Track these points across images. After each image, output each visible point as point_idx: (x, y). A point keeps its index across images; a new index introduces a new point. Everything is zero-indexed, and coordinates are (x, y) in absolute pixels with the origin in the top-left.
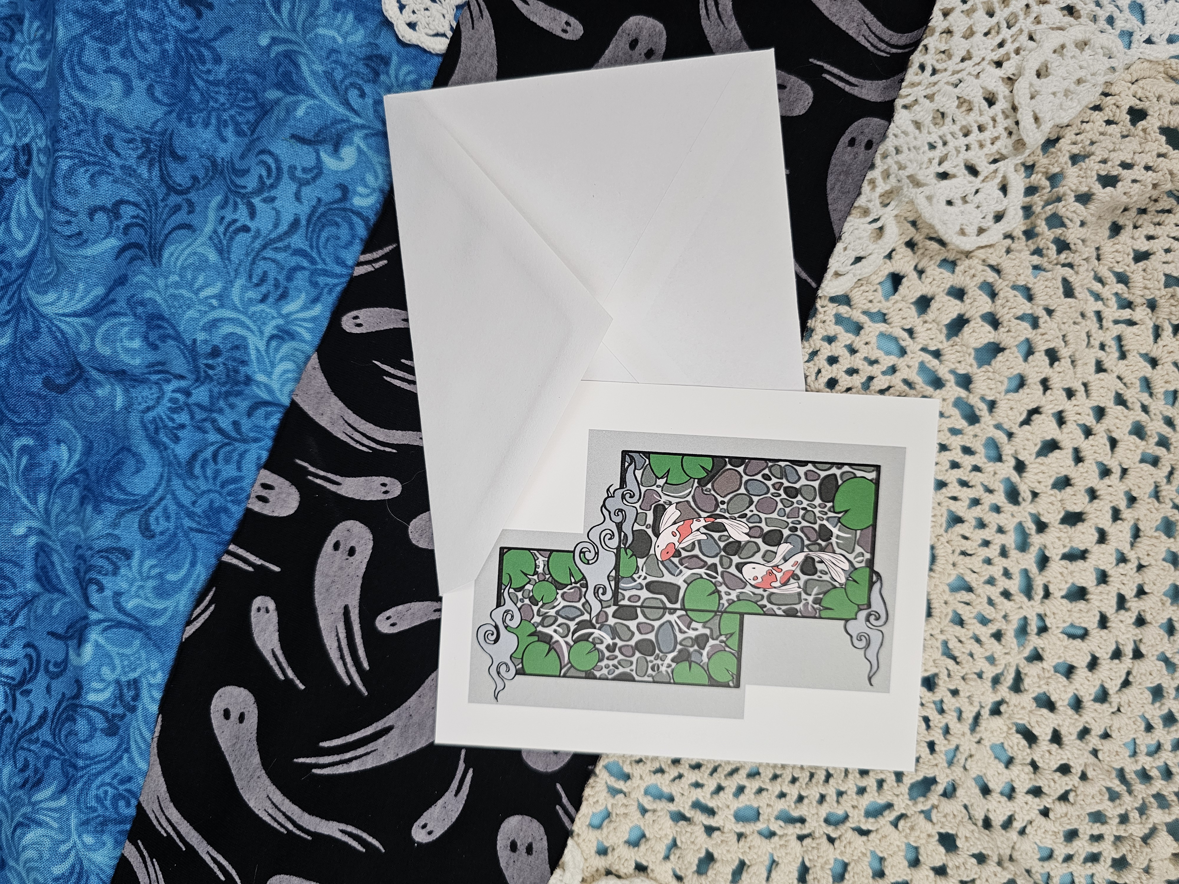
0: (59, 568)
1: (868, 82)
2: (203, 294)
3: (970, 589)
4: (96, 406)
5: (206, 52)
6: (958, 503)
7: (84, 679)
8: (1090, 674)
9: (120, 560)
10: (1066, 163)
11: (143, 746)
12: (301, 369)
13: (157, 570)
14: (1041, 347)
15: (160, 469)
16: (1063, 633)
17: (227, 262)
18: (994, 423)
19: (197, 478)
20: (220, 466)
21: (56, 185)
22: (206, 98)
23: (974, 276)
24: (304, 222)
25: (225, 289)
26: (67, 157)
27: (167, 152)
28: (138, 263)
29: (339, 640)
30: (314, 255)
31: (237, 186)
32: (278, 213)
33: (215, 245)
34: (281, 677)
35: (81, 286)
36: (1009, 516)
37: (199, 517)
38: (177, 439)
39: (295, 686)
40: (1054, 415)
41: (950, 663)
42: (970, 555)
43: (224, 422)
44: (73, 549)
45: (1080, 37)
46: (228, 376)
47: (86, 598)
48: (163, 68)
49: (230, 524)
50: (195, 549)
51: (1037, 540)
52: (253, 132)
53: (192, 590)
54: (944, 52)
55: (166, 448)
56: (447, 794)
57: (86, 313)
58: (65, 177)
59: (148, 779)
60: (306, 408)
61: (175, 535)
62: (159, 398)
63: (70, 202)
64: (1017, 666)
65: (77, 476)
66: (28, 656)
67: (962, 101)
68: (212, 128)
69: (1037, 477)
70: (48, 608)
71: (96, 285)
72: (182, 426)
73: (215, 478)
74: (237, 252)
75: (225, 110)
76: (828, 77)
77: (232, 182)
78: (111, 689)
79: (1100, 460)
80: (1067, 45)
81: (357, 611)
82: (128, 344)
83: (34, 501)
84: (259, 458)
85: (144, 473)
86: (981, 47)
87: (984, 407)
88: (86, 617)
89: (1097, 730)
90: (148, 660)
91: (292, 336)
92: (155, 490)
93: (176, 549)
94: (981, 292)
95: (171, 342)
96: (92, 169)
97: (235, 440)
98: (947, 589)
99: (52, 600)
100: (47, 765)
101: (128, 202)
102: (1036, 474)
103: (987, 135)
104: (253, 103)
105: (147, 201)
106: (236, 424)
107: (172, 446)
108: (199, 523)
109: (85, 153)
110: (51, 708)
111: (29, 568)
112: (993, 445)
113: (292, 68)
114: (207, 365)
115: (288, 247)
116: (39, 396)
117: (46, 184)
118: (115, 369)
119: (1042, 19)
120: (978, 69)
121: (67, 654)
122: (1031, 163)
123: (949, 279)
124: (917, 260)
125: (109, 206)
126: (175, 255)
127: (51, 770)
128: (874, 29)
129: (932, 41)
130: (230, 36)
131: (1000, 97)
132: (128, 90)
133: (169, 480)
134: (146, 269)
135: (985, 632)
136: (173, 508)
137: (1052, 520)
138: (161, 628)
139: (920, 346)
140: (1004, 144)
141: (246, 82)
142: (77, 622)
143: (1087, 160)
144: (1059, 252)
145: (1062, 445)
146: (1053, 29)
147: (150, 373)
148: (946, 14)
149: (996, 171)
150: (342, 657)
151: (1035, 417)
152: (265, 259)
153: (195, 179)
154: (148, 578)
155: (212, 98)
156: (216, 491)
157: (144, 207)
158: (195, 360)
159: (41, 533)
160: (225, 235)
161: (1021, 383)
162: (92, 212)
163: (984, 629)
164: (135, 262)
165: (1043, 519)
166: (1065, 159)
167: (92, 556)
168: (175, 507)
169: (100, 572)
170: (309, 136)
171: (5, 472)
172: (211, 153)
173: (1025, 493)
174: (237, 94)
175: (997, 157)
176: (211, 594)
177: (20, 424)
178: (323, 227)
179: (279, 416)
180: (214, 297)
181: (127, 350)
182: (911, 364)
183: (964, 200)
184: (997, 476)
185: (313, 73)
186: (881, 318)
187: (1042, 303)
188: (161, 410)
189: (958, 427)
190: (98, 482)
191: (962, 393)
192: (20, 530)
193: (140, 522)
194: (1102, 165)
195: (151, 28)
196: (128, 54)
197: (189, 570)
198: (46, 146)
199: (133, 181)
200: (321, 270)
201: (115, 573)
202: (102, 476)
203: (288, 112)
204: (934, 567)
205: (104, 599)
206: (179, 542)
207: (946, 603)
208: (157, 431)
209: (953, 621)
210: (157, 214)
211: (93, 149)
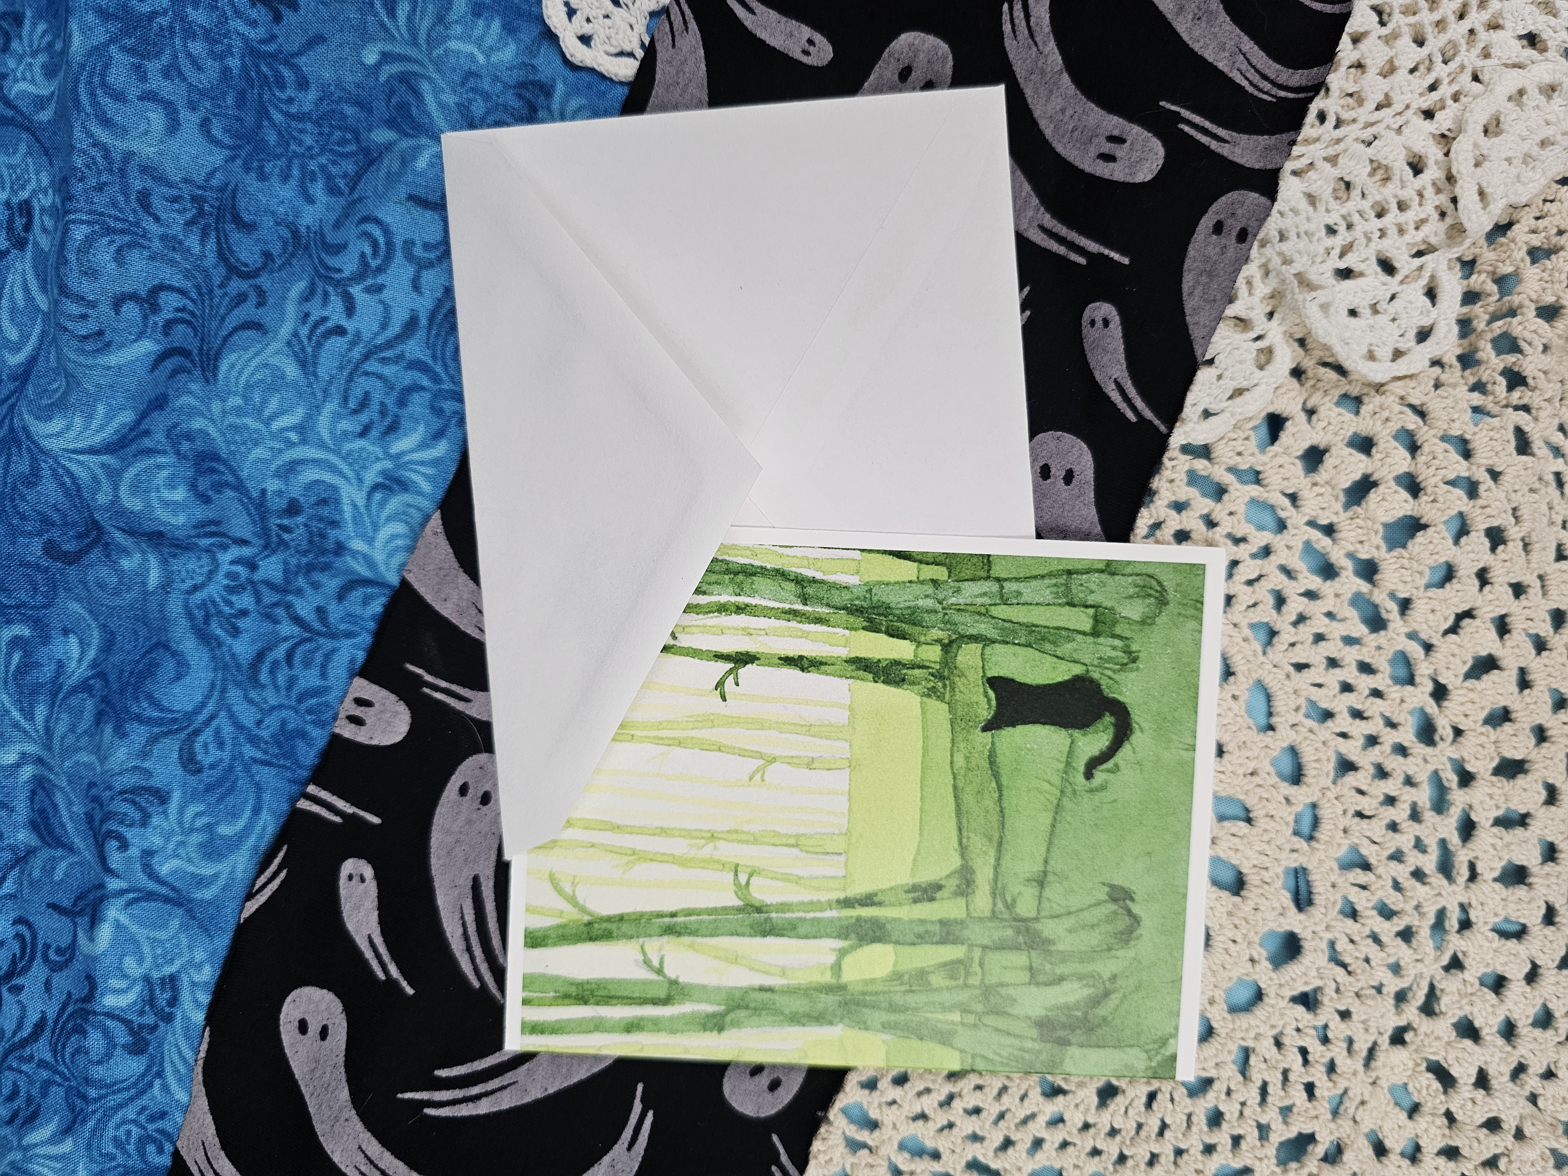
0: (64, 812)
1: (1245, 137)
2: (276, 425)
3: (1366, 866)
4: (120, 582)
5: (286, 73)
6: (1349, 743)
7: (98, 974)
8: (1528, 989)
9: (152, 804)
10: (1522, 260)
11: (183, 1070)
12: (416, 534)
13: (205, 820)
14: (1480, 524)
15: (211, 675)
16: (1494, 930)
17: (312, 378)
18: (1407, 630)
19: (264, 687)
20: (295, 672)
21: (66, 262)
22: (285, 138)
23: (1387, 420)
24: (424, 322)
25: (308, 417)
26: (83, 222)
27: (228, 217)
28: (182, 377)
29: (464, 925)
30: (439, 369)
31: (328, 268)
32: (387, 308)
33: (295, 354)
34: (381, 976)
35: (101, 410)
36: (1420, 761)
37: (266, 743)
38: (235, 632)
39: (401, 990)
40: (1493, 620)
41: (1340, 972)
42: (1369, 817)
43: (304, 608)
44: (85, 786)
45: (1547, 79)
46: (311, 542)
47: (103, 859)
48: (224, 94)
49: (309, 755)
51: (1459, 798)
52: (352, 190)
53: (255, 848)
54: (1351, 95)
55: (220, 645)
56: (616, 1147)
57: (108, 448)
58: (79, 251)
59: (189, 1117)
60: (422, 590)
61: (231, 769)
62: (211, 572)
63: (86, 287)
64: (1432, 977)
65: (92, 682)
66: (19, 936)
67: (1376, 167)
68: (293, 182)
69: (1463, 708)
70: (49, 870)
71: (122, 408)
72: (244, 613)
73: (289, 688)
74: (327, 365)
75: (312, 157)
76: (1186, 129)
77: (321, 261)
78: (137, 989)
79: (1555, 686)
80: (1529, 89)
81: (491, 884)
82: (167, 495)
83: (29, 716)
84: (352, 661)
85: (187, 680)
86: (1406, 89)
87: (1394, 607)
88: (101, 886)
89: (1536, 1067)
90: (190, 948)
91: (404, 485)
92: (203, 705)
93: (231, 790)
94: (1396, 444)
95: (230, 493)
96: (119, 240)
97: (319, 634)
98: (1335, 866)
99: (54, 859)
100: (44, 1094)
101: (170, 288)
102: (1462, 704)
103: (1410, 217)
104: (353, 148)
105: (198, 287)
106: (321, 611)
107: (229, 640)
108: (266, 752)
109: (110, 216)
110: (51, 1014)
111: (22, 809)
112: (1404, 660)
113: (411, 98)
114: (280, 527)
115: (400, 357)
116: (38, 567)
117: (52, 260)
118: (148, 530)
119: (1493, 51)
120: (1400, 120)
121: (75, 936)
122: (1470, 258)
123: (1351, 423)
124: (1305, 396)
125: (143, 294)
126: (238, 367)
127: (50, 1100)
128: (1254, 61)
129: (1338, 79)
130: (321, 49)
131: (1431, 162)
132: (173, 126)
133: (224, 690)
134: (193, 387)
135: (1387, 929)
136: (228, 730)
137: (1482, 770)
138: (210, 903)
139: (1306, 519)
140: (1434, 230)
141: (344, 117)
142: (89, 891)
143: (1553, 257)
144: (1510, 388)
145: (1503, 663)
146: (1506, 66)
147: (198, 536)
148: (1356, 40)
149: (1421, 268)
150: (469, 949)
151: (1466, 622)
152: (367, 374)
153: (268, 256)
154: (192, 830)
155: (294, 138)
156: (290, 708)
157: (194, 296)
158: (263, 519)
159: (40, 761)
160: (309, 339)
161: (1449, 574)
162: (118, 302)
163: (1387, 925)
164: (179, 377)
165: (1469, 768)
166: (1521, 254)
167: (112, 799)
168: (231, 729)
169: (122, 822)
170: (435, 197)
172: (290, 219)
173: (1444, 728)
174: (331, 134)
175: (1422, 247)
176: (281, 854)
177: (10, 607)
179: (383, 600)
180: (293, 428)
181: (166, 504)
182: (1291, 543)
183: (1375, 309)
184: (1404, 705)
185: (442, 106)
186: (1252, 477)
187: (1484, 461)
188: (214, 590)
189: (1355, 635)
190: (122, 692)
191: (1364, 586)
192: (9, 757)
193: (181, 750)
195: (208, 36)
196: (174, 73)
197: (250, 819)
198: (53, 205)
199: (178, 257)
200: (447, 391)
201: (144, 823)
202: (128, 683)
203: (404, 162)
204: (1317, 835)
205: (129, 861)
206: (236, 780)
207: (1333, 886)
208: (207, 618)
209: (1342, 912)
210: (211, 307)
211: (121, 210)
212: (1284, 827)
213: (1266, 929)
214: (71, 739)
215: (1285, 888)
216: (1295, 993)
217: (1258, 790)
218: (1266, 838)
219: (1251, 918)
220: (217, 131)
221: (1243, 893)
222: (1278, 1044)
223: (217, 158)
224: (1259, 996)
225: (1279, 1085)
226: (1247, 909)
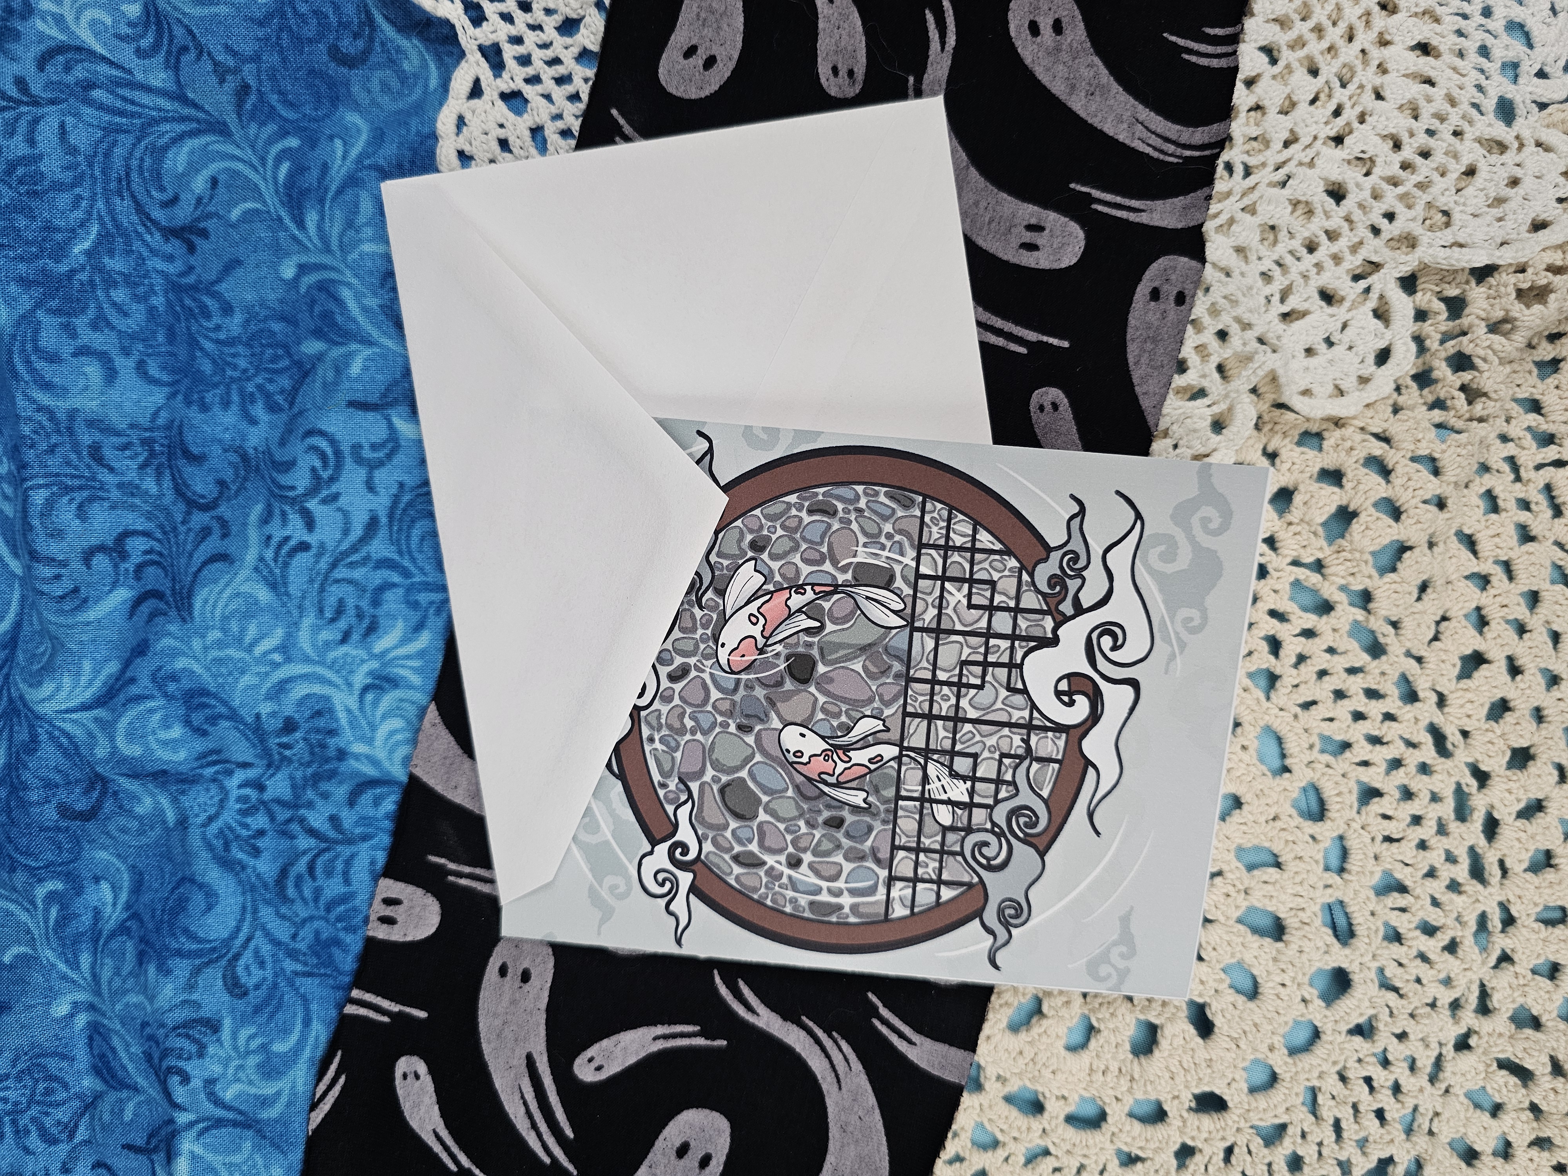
0: (122, 1054)
1: (1159, 203)
3: (1403, 889)
4: (141, 825)
5: (209, 301)
6: (1371, 770)
9: (205, 1034)
12: (416, 728)
13: (258, 1041)
15: (240, 899)
16: (1537, 920)
17: (285, 598)
18: (1403, 649)
19: (293, 901)
20: (319, 882)
21: (31, 528)
22: (220, 365)
23: (1352, 450)
24: (384, 520)
25: (289, 635)
26: (40, 486)
27: (179, 453)
28: (160, 620)
29: (525, 1104)
30: (406, 563)
31: (281, 487)
32: (346, 514)
33: (265, 579)
34: (453, 1167)
35: (87, 666)
36: (1442, 775)
37: (305, 954)
38: (256, 852)
40: (1503, 662)
41: (1391, 996)
42: (1398, 840)
43: (317, 819)
44: (138, 1027)
46: (312, 753)
47: (168, 1094)
48: (155, 332)
49: (347, 962)
50: (305, 1001)
51: (1480, 800)
52: (292, 404)
53: (311, 1059)
54: (1255, 139)
55: (244, 868)
57: (99, 702)
58: (42, 515)
60: (428, 782)
61: (275, 985)
62: (222, 801)
63: (54, 548)
64: (1482, 980)
65: (128, 924)
67: (1296, 204)
68: (234, 408)
69: (1463, 709)
70: (117, 1112)
71: (107, 660)
72: (261, 833)
73: (316, 899)
74: (297, 581)
75: (248, 379)
76: (1100, 208)
77: (274, 481)
81: (545, 1058)
82: (164, 735)
83: (74, 965)
84: (373, 863)
85: (218, 909)
86: (1309, 121)
87: (1387, 629)
88: (171, 1121)
90: (266, 1164)
91: (394, 682)
92: (238, 929)
93: (279, 1006)
94: (1366, 471)
95: (225, 724)
96: (79, 496)
97: (336, 842)
98: (1371, 893)
99: (120, 1101)
101: (135, 533)
102: (1462, 705)
103: (1342, 244)
104: (286, 362)
105: (161, 527)
106: (334, 820)
107: (252, 862)
108: (305, 964)
109: (66, 475)
111: (82, 1056)
112: (1405, 683)
113: (332, 306)
114: (280, 745)
115: (367, 559)
116: (58, 829)
117: (18, 526)
118: (152, 771)
119: (1388, 65)
120: (1310, 153)
122: (1410, 273)
123: (1315, 460)
124: (1262, 438)
125: (110, 543)
126: (211, 602)
129: (1240, 126)
130: (239, 272)
131: (1352, 186)
132: (111, 375)
133: (255, 911)
134: (172, 628)
135: (1433, 946)
136: (266, 949)
137: (1496, 767)
138: (276, 1121)
139: (1288, 559)
140: (1372, 249)
141: (273, 334)
142: (160, 1128)
144: (1470, 402)
145: (1516, 704)
147: (202, 767)
148: (1250, 83)
150: (534, 1126)
151: (1477, 666)
152: (337, 581)
154: (248, 1053)
155: (229, 364)
157: (159, 536)
158: (262, 741)
159: (92, 1007)
160: (275, 560)
162: (88, 556)
163: (1431, 942)
164: (156, 620)
165: (1484, 767)
167: (167, 1036)
168: (269, 947)
169: (180, 1057)
170: (374, 398)
171: (28, 932)
172: (238, 444)
173: (1452, 734)
174: (262, 353)
176: (337, 1061)
177: (39, 868)
178: (413, 521)
179: (395, 797)
180: (275, 650)
181: (164, 743)
182: (1277, 587)
183: (1329, 342)
184: (1419, 723)
185: (365, 310)
187: (1451, 477)
189: (1357, 664)
190: (158, 930)
191: (1360, 615)
192: (61, 1009)
193: (224, 977)
194: (1520, 275)
195: (128, 280)
196: (102, 324)
197: (302, 1032)
198: (10, 472)
199: (137, 501)
200: (420, 583)
201: (201, 1055)
202: (162, 921)
203: (338, 371)
204: (1347, 866)
205: (193, 1092)
206: (282, 996)
207: (1373, 914)
208: (227, 846)
209: (1386, 938)
210: (177, 544)
211: (76, 468)
212: (1314, 866)
213: (1313, 969)
214: (117, 982)
215: (1325, 925)
216: (1351, 1026)
217: (1283, 834)
218: (1298, 879)
219: (1296, 962)
220: (154, 370)
221: (1285, 938)
222: (1343, 1078)
223: (158, 396)
224: (1316, 1034)
225: (1352, 1119)
226: (1291, 953)
